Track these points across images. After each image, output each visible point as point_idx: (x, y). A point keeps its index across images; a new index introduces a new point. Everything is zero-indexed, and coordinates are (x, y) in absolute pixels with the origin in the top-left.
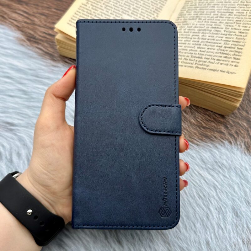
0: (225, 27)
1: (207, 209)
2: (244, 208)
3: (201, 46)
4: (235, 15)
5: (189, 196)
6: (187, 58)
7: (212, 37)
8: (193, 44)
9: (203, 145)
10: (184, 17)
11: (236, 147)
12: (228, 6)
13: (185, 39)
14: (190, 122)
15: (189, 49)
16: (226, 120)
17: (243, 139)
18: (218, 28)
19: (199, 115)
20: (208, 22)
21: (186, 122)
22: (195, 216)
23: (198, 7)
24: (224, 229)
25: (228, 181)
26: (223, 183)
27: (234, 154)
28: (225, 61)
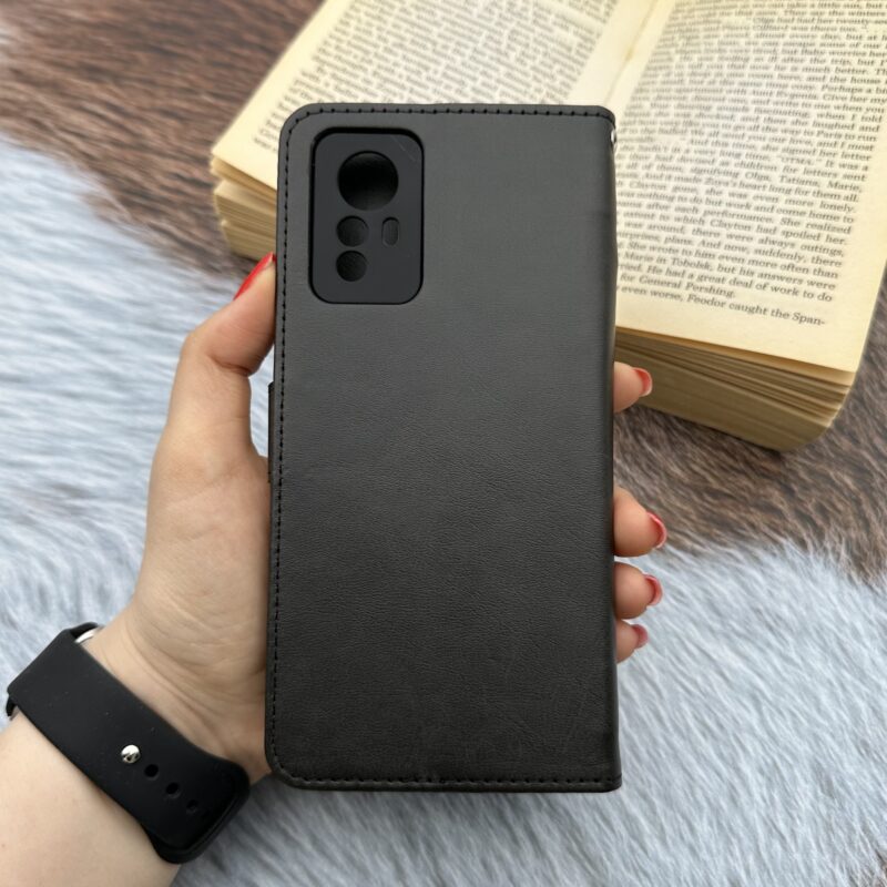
0: (784, 165)
1: (731, 770)
2: (851, 764)
3: (707, 227)
4: (816, 124)
5: (671, 730)
6: (661, 266)
7: (740, 196)
8: (678, 219)
9: (711, 551)
10: (642, 123)
11: (821, 559)
12: (789, 90)
13: (652, 201)
14: (668, 475)
15: (664, 235)
16: (787, 465)
17: (843, 532)
18: (760, 166)
19: (697, 450)
20: (726, 145)
21: (654, 475)
22: (693, 794)
23: (687, 91)
24: (788, 839)
25: (799, 676)
26: (781, 683)
27: (814, 581)
28: (789, 279)
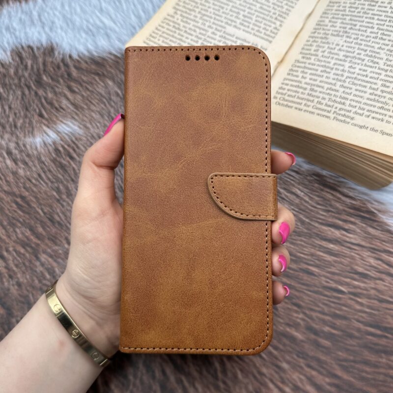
3: (346, 84)
6: (323, 101)
8: (334, 79)
10: (324, 29)
13: (323, 69)
15: (326, 86)
18: (375, 57)
20: (361, 45)
23: (347, 15)
28: (380, 114)
